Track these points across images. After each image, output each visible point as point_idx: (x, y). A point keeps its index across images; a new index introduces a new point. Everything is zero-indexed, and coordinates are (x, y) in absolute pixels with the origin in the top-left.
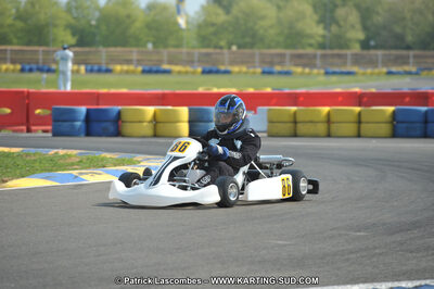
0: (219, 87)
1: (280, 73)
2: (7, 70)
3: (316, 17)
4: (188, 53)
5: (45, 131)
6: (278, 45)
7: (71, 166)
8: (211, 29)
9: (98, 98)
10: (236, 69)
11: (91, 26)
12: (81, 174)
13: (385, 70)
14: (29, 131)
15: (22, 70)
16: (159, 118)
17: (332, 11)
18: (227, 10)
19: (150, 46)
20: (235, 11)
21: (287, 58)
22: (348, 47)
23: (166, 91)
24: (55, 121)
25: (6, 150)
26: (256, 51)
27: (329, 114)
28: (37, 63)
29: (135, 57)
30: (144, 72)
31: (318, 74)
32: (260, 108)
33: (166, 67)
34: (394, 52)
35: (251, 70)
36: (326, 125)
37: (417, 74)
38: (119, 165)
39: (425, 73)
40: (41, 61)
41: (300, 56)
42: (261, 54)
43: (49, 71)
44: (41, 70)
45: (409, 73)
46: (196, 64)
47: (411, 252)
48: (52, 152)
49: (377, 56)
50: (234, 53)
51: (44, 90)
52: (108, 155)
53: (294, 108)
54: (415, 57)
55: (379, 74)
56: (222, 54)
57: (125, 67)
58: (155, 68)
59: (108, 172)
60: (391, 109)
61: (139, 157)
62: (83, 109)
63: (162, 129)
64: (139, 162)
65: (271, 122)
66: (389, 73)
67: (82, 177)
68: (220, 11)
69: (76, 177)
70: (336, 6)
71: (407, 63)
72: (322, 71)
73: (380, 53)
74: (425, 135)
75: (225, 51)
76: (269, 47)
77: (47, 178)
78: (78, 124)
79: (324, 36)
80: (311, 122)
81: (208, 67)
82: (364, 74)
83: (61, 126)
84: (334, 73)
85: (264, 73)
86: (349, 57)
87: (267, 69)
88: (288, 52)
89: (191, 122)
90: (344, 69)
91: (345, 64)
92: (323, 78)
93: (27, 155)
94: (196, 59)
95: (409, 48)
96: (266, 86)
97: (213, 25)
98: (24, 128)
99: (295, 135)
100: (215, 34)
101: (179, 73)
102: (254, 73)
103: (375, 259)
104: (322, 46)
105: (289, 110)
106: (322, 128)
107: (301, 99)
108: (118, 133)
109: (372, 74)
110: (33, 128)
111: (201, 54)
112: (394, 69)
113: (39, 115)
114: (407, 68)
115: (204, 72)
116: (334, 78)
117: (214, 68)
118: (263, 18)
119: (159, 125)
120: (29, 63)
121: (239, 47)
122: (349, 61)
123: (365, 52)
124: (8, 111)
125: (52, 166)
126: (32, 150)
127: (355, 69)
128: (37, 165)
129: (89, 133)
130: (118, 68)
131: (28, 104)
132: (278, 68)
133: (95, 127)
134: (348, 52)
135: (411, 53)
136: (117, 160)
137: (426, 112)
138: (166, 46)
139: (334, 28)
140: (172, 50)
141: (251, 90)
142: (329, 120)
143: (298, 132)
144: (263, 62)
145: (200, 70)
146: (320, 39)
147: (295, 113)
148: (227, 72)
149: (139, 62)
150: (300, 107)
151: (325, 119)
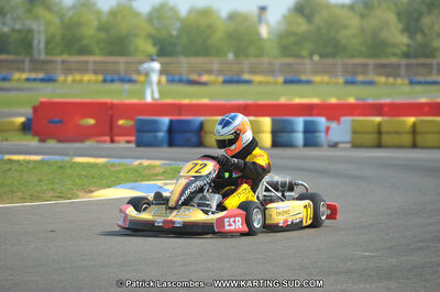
0: (301, 97)
1: (363, 83)
2: (89, 81)
3: (400, 26)
4: (270, 64)
5: (128, 142)
6: (361, 55)
7: (155, 177)
8: (292, 39)
9: (180, 108)
10: (318, 79)
11: (171, 36)
12: (166, 184)
14: (112, 141)
15: (105, 81)
17: (418, 19)
18: (309, 19)
19: (231, 56)
20: (317, 20)
21: (371, 67)
22: (434, 57)
23: (249, 101)
24: (139, 131)
25: (92, 160)
26: (339, 61)
27: (414, 125)
28: (118, 72)
29: (216, 67)
30: (225, 82)
32: (345, 119)
33: (246, 77)
35: (334, 80)
36: (411, 136)
40: (122, 72)
41: (383, 66)
42: (344, 64)
43: (131, 81)
44: (122, 80)
46: (277, 74)
48: (137, 162)
51: (127, 101)
53: (378, 119)
56: (304, 64)
58: (235, 78)
62: (165, 120)
65: (355, 132)
67: (167, 187)
68: (301, 20)
69: (161, 188)
70: (421, 14)
72: (406, 81)
75: (307, 61)
76: (352, 56)
77: (132, 188)
78: (161, 135)
79: (408, 46)
80: (397, 133)
81: (289, 77)
83: (144, 136)
84: (419, 83)
85: (347, 83)
86: (435, 67)
87: (349, 78)
88: (371, 61)
89: (274, 133)
90: (430, 79)
91: (430, 73)
92: (407, 88)
93: (112, 165)
94: (277, 68)
96: (350, 95)
97: (295, 34)
98: (108, 138)
99: (379, 145)
100: (297, 43)
101: (260, 83)
102: (336, 84)
104: (406, 55)
105: (373, 121)
106: (407, 139)
107: (386, 109)
108: (200, 144)
110: (117, 138)
111: (283, 64)
113: (121, 127)
115: (287, 82)
116: (418, 88)
117: (295, 78)
118: (345, 27)
120: (110, 74)
121: (321, 56)
122: (435, 71)
124: (92, 122)
125: (138, 176)
126: (117, 161)
128: (122, 175)
129: (171, 144)
131: (112, 115)
132: (360, 78)
133: (178, 137)
134: (434, 61)
138: (247, 56)
139: (419, 37)
140: (253, 60)
141: (334, 100)
142: (414, 130)
143: (383, 143)
144: (345, 72)
145: (281, 79)
146: (405, 49)
147: (380, 124)
148: (309, 82)
149: (220, 72)
150: (386, 118)
151: (411, 130)
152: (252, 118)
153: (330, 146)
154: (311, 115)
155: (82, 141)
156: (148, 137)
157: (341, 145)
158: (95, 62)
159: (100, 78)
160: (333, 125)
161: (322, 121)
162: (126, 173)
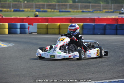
0: (19, 16)
1: (43, 11)
4: (8, 4)
10: (26, 10)
13: (81, 10)
21: (45, 6)
22: (68, 2)
27: (59, 25)
31: (57, 12)
32: (34, 24)
34: (84, 4)
35: (32, 10)
36: (58, 30)
37: (92, 12)
39: (96, 12)
41: (50, 5)
42: (35, 4)
45: (90, 12)
46: (11, 8)
47: (85, 73)
49: (78, 5)
50: (25, 4)
53: (47, 24)
54: (92, 6)
55: (79, 12)
60: (82, 24)
65: (38, 29)
66: (83, 12)
71: (89, 8)
72: (58, 11)
73: (79, 4)
74: (94, 34)
75: (22, 3)
80: (53, 29)
81: (16, 9)
82: (73, 12)
84: (63, 12)
85: (36, 11)
88: (46, 3)
90: (66, 10)
91: (66, 8)
94: (11, 6)
95: (90, 2)
99: (47, 34)
101: (5, 11)
102: (33, 11)
103: (73, 75)
104: (58, 2)
105: (45, 25)
106: (57, 31)
107: (50, 20)
109: (76, 12)
111: (13, 4)
112: (84, 10)
114: (89, 10)
115: (14, 11)
116: (62, 13)
117: (18, 10)
121: (27, 2)
122: (68, 7)
123: (74, 4)
127: (70, 10)
132: (42, 10)
134: (68, 4)
135: (91, 4)
137: (94, 25)
140: (2, 3)
141: (32, 17)
142: (59, 28)
144: (36, 7)
145: (13, 10)
148: (23, 11)
150: (49, 24)
151: (58, 28)
152: (1, 23)
153: (29, 34)
154: (23, 23)
157: (33, 33)
160: (31, 26)
161: (27, 24)
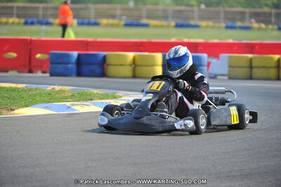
0: (189, 38)
1: (242, 28)
2: (13, 23)
4: (164, 11)
5: (44, 72)
7: (65, 99)
9: (86, 45)
10: (203, 24)
12: (73, 105)
14: (30, 71)
15: (26, 23)
16: (138, 62)
19: (131, 4)
21: (247, 16)
23: (145, 40)
24: (52, 63)
25: (13, 85)
26: (221, 9)
27: (279, 60)
28: (38, 17)
30: (127, 25)
32: (222, 55)
33: (145, 21)
35: (217, 25)
36: (276, 69)
38: (104, 99)
40: (41, 16)
42: (226, 12)
43: (47, 24)
44: (41, 23)
46: (170, 19)
48: (52, 87)
50: (202, 11)
51: (43, 38)
52: (95, 91)
53: (250, 56)
56: (193, 11)
57: (111, 21)
58: (135, 22)
59: (95, 104)
61: (120, 93)
62: (75, 54)
63: (140, 71)
64: (121, 97)
65: (230, 66)
67: (74, 107)
69: (69, 107)
72: (276, 27)
75: (195, 9)
76: (231, 6)
77: (46, 108)
78: (72, 67)
80: (264, 67)
81: (181, 22)
83: (57, 68)
85: (227, 27)
87: (230, 23)
88: (247, 10)
89: (165, 66)
92: (276, 33)
93: (30, 90)
94: (170, 13)
96: (229, 38)
98: (27, 69)
99: (251, 78)
101: (156, 26)
102: (218, 27)
104: (276, 6)
105: (246, 57)
106: (273, 73)
107: (257, 47)
108: (103, 74)
110: (34, 69)
111: (174, 11)
113: (38, 60)
115: (177, 26)
117: (185, 23)
119: (137, 68)
120: (31, 17)
121: (207, 5)
124: (14, 55)
125: (51, 98)
126: (34, 86)
128: (38, 98)
129: (79, 74)
130: (104, 21)
131: (30, 49)
132: (239, 24)
133: (85, 69)
136: (102, 95)
138: (145, 4)
140: (150, 6)
141: (216, 41)
142: (278, 65)
143: (254, 76)
144: (226, 18)
145: (173, 23)
147: (251, 59)
148: (196, 26)
150: (256, 55)
151: (276, 65)
152: (147, 53)
154: (196, 52)
155: (7, 71)
156: (60, 68)
157: (219, 77)
158: (18, 7)
159: (23, 21)
160: (214, 61)
161: (205, 56)
162: (40, 96)
